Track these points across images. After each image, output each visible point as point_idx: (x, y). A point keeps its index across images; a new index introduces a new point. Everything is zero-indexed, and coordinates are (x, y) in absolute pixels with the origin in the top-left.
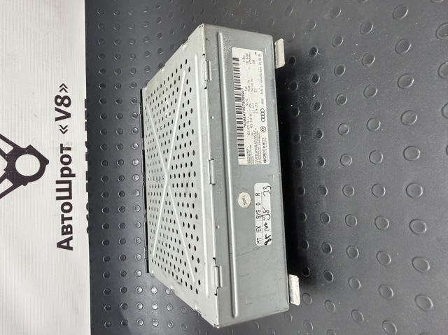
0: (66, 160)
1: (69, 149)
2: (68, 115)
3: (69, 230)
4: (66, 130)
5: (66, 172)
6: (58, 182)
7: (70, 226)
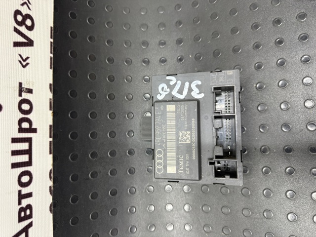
0: (25, 107)
1: (30, 91)
2: (30, 43)
3: (28, 212)
4: (27, 64)
5: (25, 125)
6: (14, 140)
7: (29, 207)
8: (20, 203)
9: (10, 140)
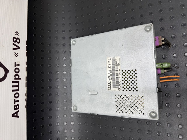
0: (17, 71)
1: (19, 65)
5: (17, 77)
8: (15, 104)
9: (12, 82)
